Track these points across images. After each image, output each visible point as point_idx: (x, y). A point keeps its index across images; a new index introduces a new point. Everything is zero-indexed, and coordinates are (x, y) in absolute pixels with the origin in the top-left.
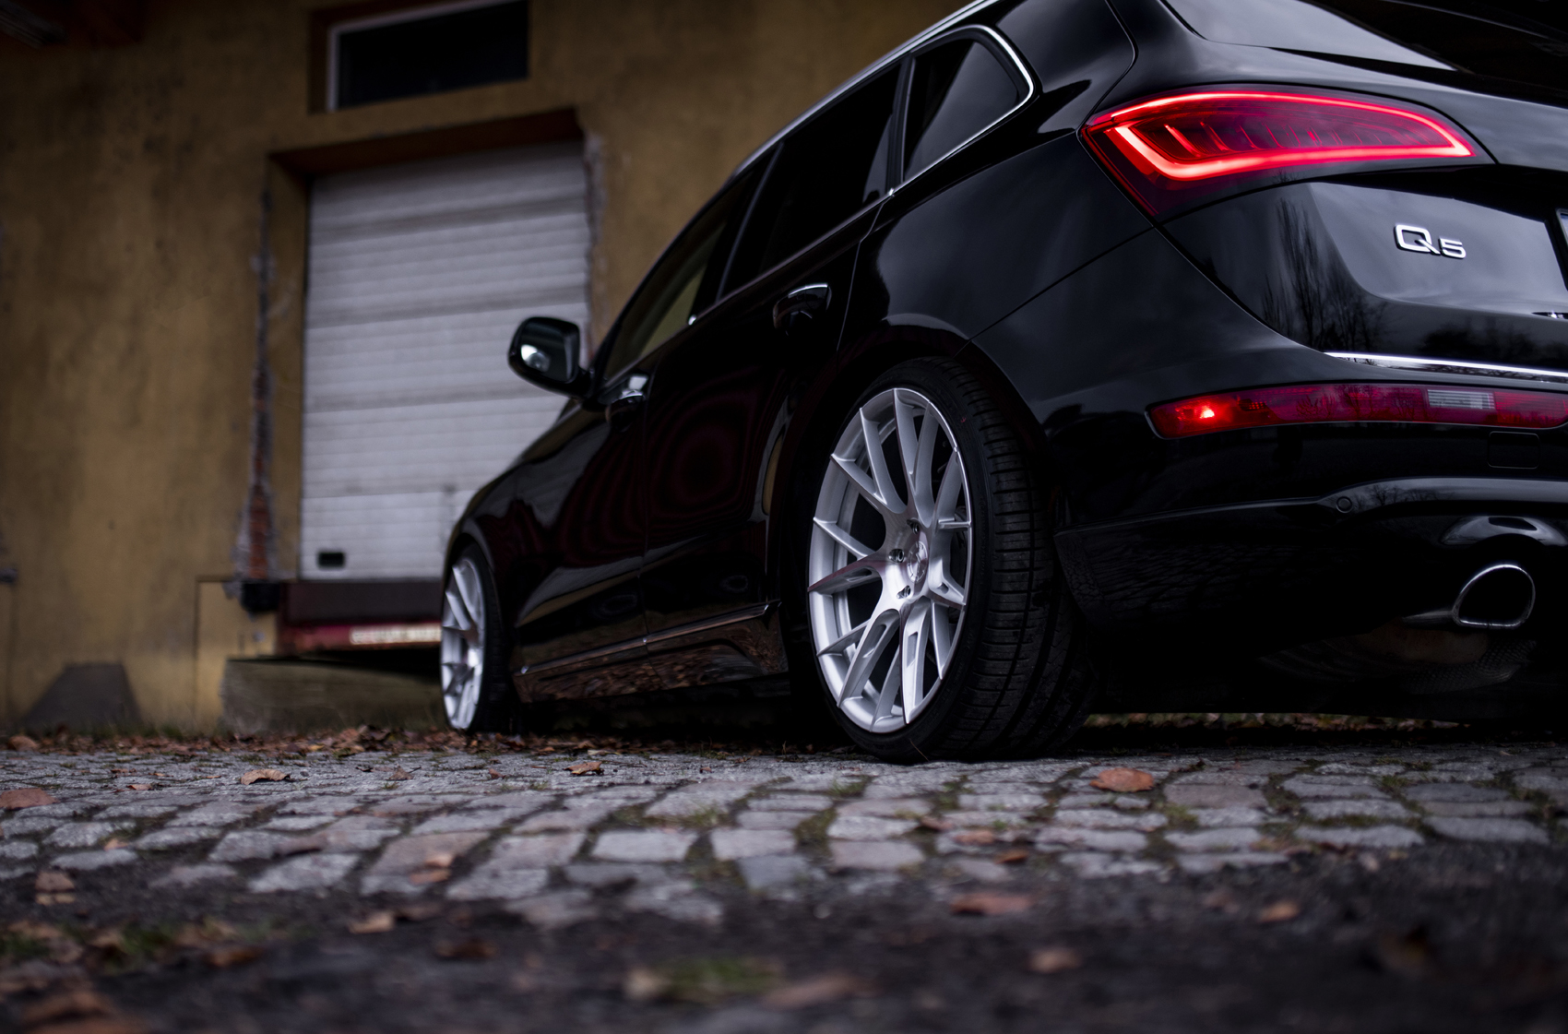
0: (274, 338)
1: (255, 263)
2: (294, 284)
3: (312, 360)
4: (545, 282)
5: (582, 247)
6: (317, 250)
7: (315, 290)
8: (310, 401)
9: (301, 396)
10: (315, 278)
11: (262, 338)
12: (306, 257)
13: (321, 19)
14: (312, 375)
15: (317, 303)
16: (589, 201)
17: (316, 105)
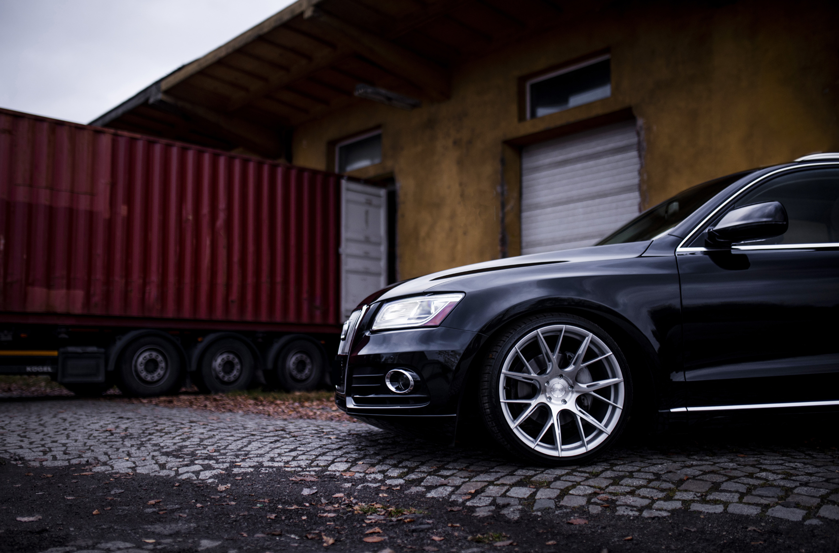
0: (508, 220)
1: (499, 189)
2: (515, 195)
3: (524, 226)
4: (622, 184)
5: (638, 167)
6: (525, 178)
7: (524, 196)
8: (524, 244)
9: (520, 242)
10: (524, 190)
11: (503, 220)
12: (520, 182)
13: (522, 80)
14: (524, 233)
15: (526, 202)
16: (639, 148)
17: (522, 118)
